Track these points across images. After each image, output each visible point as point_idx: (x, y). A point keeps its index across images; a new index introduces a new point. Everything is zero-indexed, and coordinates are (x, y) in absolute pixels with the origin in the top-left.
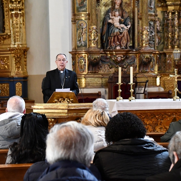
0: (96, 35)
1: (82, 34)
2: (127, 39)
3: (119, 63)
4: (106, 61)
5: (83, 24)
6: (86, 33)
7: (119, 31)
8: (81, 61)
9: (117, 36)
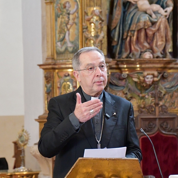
0: (99, 26)
1: (66, 25)
2: (166, 37)
3: (147, 89)
4: (120, 85)
5: (70, 3)
6: (76, 24)
7: (149, 19)
8: (65, 83)
9: (145, 29)
